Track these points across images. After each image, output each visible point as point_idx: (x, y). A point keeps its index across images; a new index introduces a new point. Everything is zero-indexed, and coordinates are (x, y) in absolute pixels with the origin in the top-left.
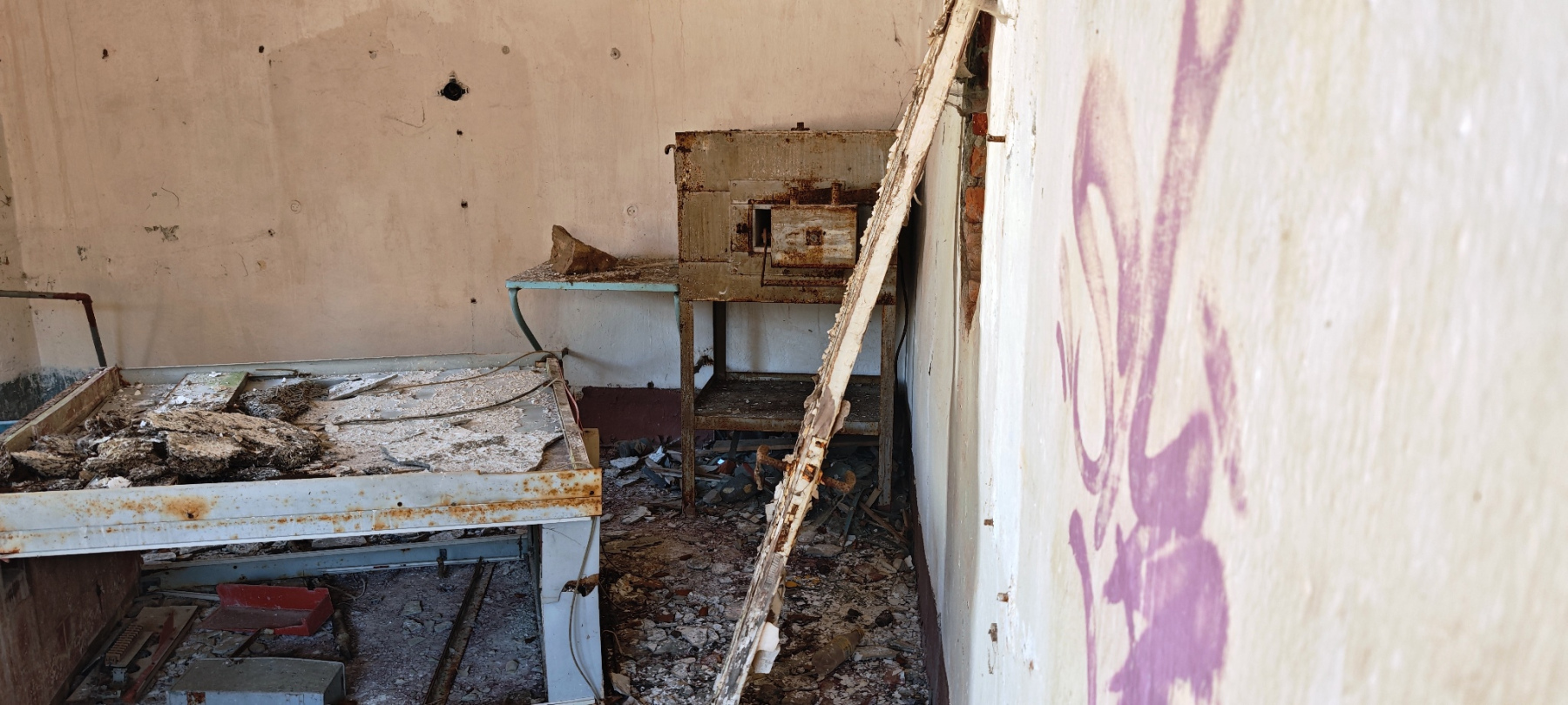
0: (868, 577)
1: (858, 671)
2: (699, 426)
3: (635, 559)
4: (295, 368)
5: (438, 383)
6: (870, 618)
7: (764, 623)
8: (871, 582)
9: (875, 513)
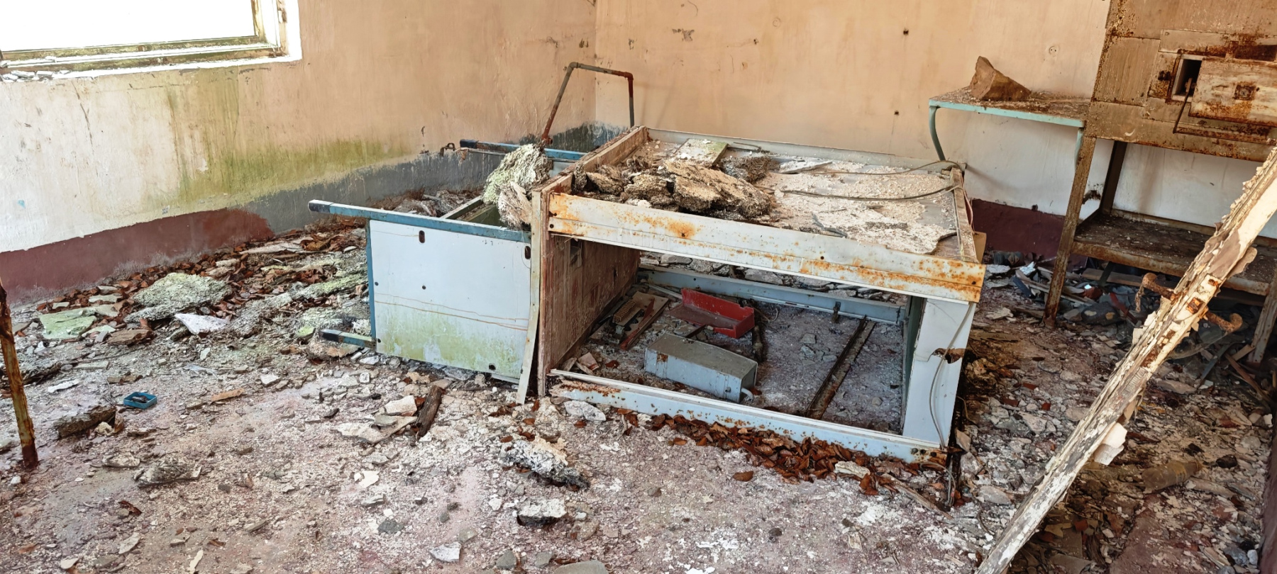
0: (1218, 421)
1: (1188, 497)
2: (1076, 251)
3: (992, 348)
4: (759, 145)
5: (861, 173)
6: (1211, 457)
7: (1114, 422)
8: (1220, 426)
9: (1242, 367)
